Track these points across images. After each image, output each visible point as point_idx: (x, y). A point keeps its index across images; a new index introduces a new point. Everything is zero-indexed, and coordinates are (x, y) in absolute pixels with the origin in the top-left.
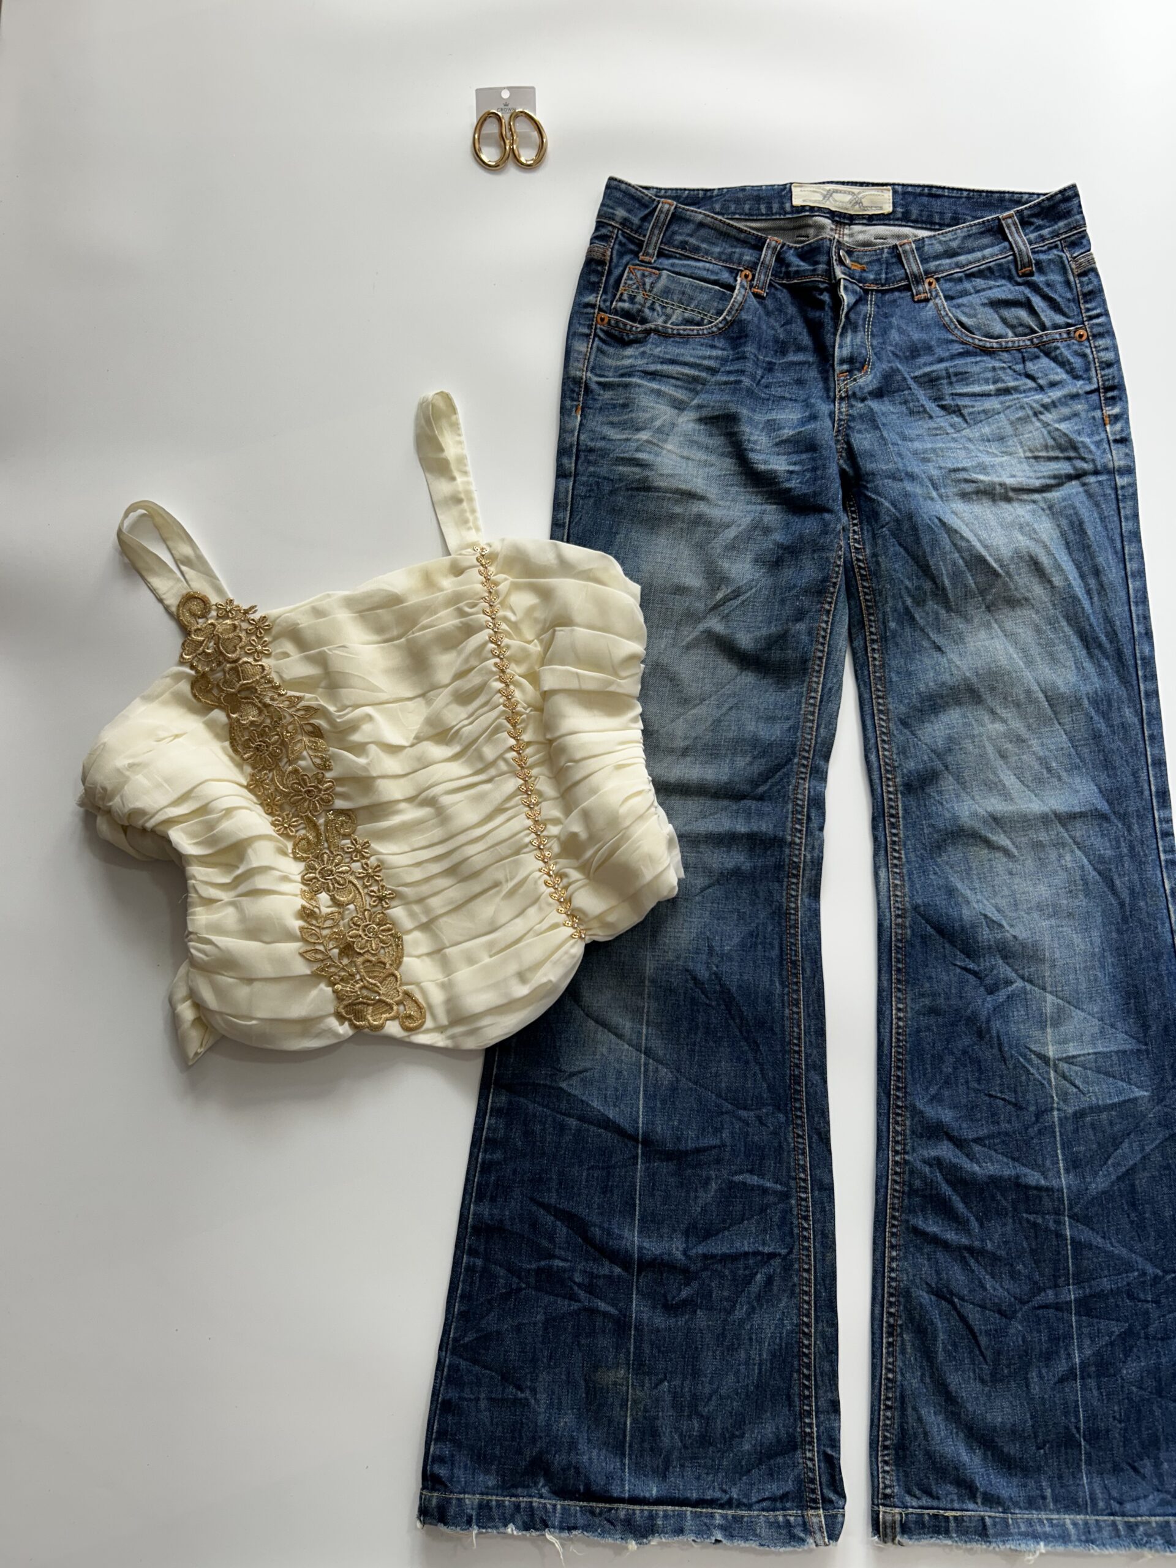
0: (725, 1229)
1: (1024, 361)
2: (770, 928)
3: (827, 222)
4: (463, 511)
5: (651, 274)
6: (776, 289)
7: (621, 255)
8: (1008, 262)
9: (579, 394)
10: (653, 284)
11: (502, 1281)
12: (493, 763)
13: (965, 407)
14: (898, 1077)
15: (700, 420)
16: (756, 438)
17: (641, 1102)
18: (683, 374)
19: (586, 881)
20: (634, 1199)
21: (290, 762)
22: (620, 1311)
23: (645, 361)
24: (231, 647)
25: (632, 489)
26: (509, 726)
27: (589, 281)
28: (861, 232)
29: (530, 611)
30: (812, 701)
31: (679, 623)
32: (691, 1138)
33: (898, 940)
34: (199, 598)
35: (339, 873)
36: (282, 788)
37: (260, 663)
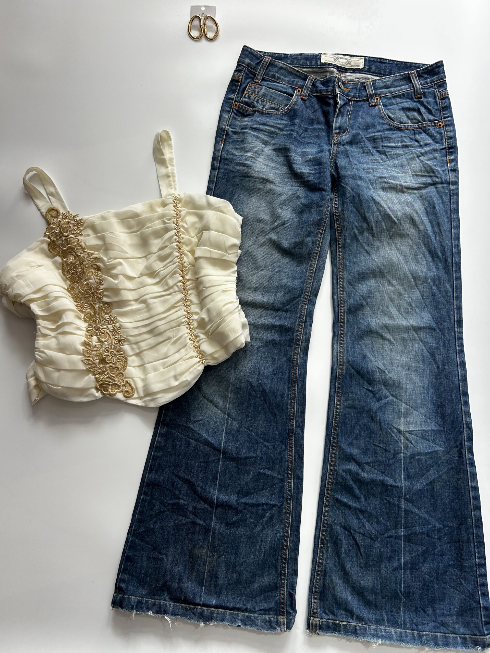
0: (255, 492)
1: (415, 134)
2: (285, 366)
3: (335, 70)
4: (170, 181)
5: (258, 87)
6: (311, 97)
7: (246, 78)
8: (412, 92)
9: (223, 135)
10: (258, 92)
11: (157, 507)
12: (172, 287)
13: (388, 152)
14: (335, 433)
15: (274, 150)
16: (297, 158)
17: (224, 435)
18: (268, 130)
19: (207, 339)
20: (217, 477)
21: (86, 280)
22: (207, 524)
23: (252, 123)
24: (66, 231)
25: (243, 176)
26: (180, 272)
27: (231, 89)
28: (350, 76)
29: (194, 224)
30: (311, 271)
31: (258, 235)
32: (244, 453)
33: (339, 375)
34: (55, 210)
35: (102, 328)
36: (81, 291)
37: (77, 238)
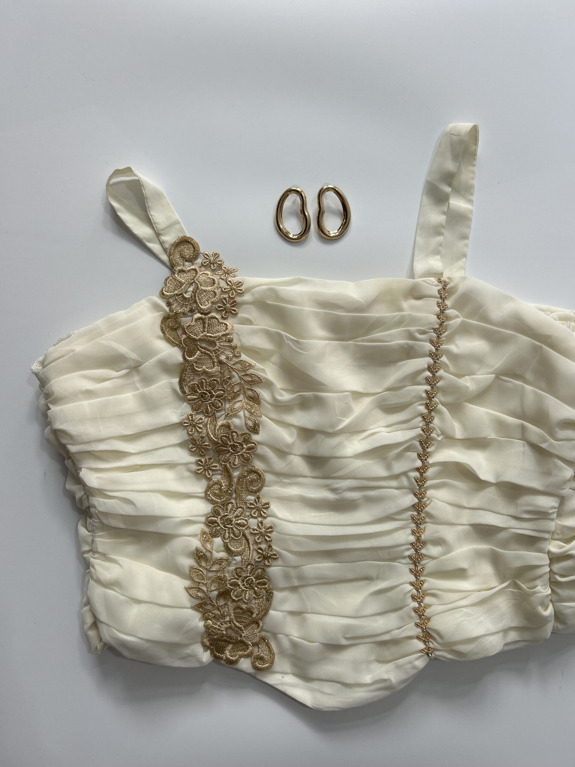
12: (398, 476)
21: (226, 416)
24: (205, 299)
34: (191, 244)
35: (237, 524)
36: (212, 436)
37: (225, 322)
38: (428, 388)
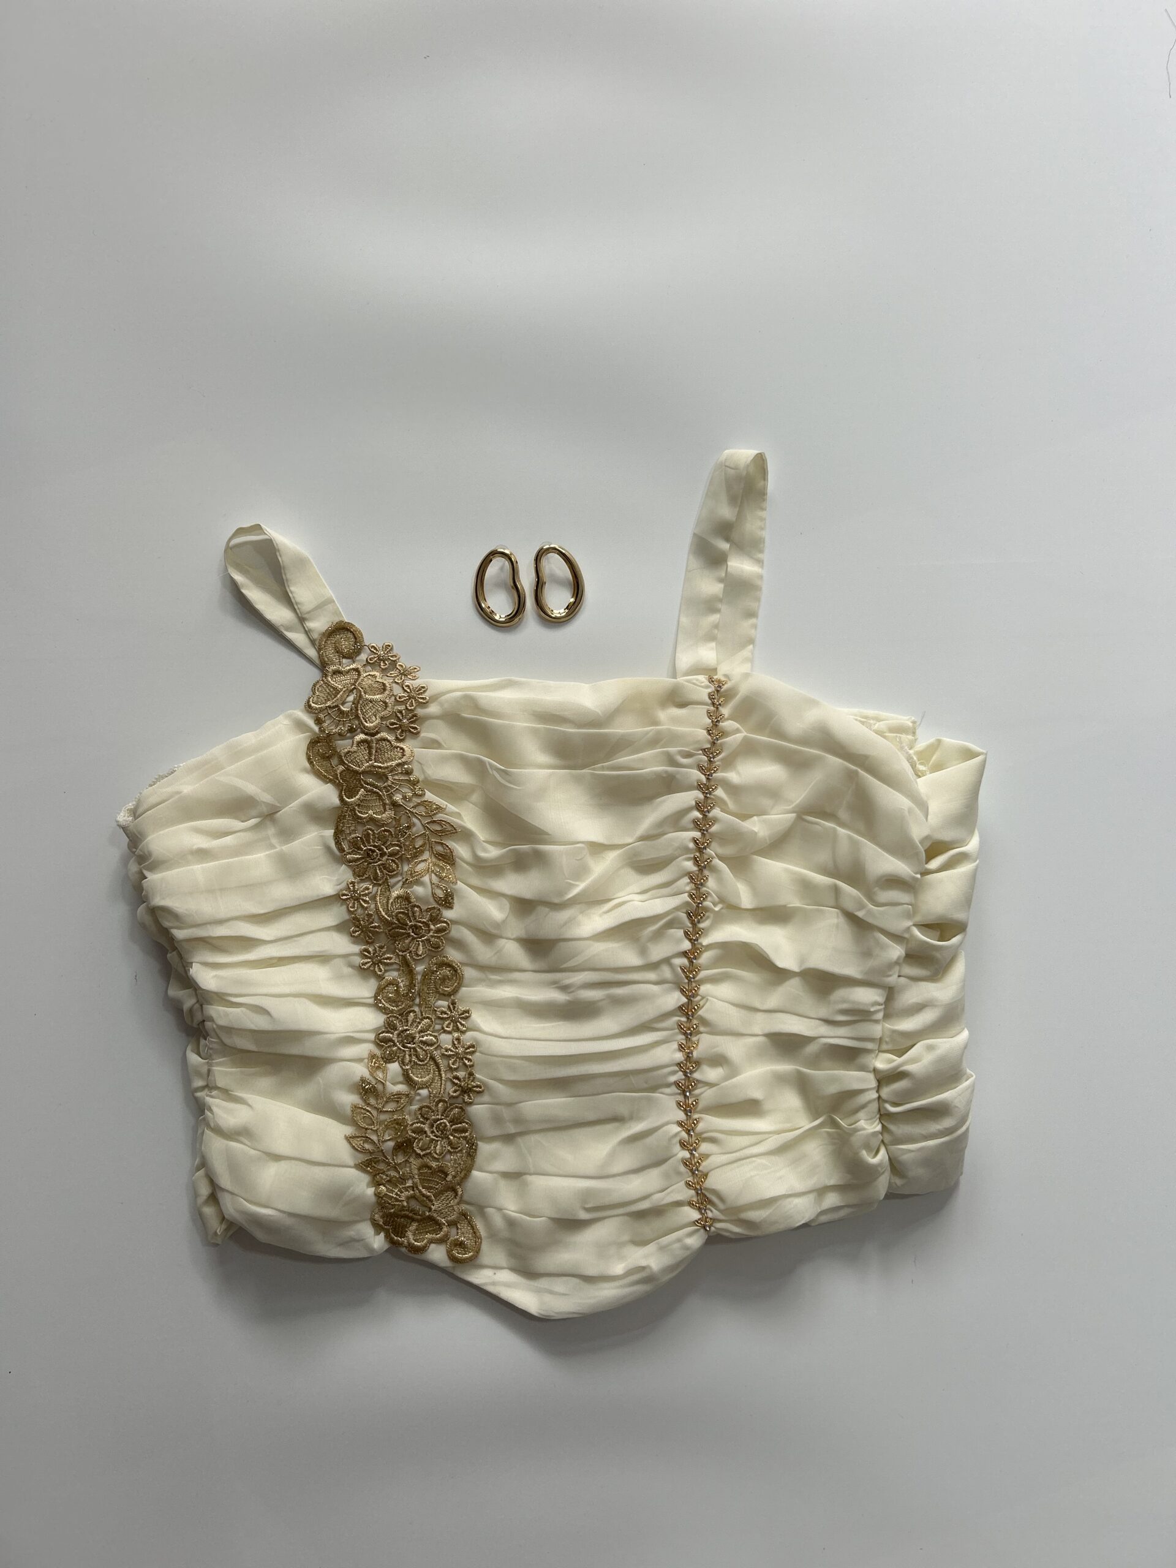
12: (659, 965)
21: (403, 884)
24: (370, 714)
26: (688, 923)
34: (351, 632)
35: (422, 1042)
36: (383, 913)
37: (401, 745)
38: (697, 834)
